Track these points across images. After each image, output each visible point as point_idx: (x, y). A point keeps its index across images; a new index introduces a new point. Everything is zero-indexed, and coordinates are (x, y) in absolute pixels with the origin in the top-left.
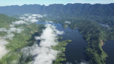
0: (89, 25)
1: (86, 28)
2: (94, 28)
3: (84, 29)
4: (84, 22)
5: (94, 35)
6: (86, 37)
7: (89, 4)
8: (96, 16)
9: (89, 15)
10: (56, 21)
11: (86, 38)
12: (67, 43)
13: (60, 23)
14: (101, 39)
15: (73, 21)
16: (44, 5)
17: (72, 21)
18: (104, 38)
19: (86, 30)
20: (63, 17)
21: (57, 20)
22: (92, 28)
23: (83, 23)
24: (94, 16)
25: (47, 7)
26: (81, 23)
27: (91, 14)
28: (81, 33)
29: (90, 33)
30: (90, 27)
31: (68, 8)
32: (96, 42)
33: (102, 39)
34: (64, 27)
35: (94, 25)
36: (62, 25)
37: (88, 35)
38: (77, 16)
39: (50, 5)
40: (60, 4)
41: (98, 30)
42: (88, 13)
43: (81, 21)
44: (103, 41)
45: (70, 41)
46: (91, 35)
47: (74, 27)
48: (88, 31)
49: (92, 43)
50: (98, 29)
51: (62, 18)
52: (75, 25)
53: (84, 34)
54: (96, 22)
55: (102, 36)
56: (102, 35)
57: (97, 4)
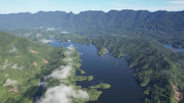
0: (148, 49)
1: (142, 56)
2: (157, 56)
3: (138, 59)
4: (138, 44)
5: (158, 72)
6: (141, 78)
7: (147, 11)
8: (159, 31)
9: (148, 29)
10: (88, 40)
11: (142, 81)
12: (100, 93)
13: (94, 44)
14: (174, 83)
15: (118, 41)
16: (71, 12)
17: (115, 40)
18: (179, 81)
19: (140, 60)
20: (101, 33)
21: (90, 39)
22: (154, 57)
23: (136, 45)
24: (155, 31)
25: (76, 15)
26: (132, 46)
27: (150, 28)
28: (131, 66)
29: (150, 67)
30: (149, 55)
31: (111, 17)
32: (163, 93)
33: (177, 84)
34: (100, 53)
35: (156, 51)
36: (98, 49)
37: (144, 73)
38: (126, 32)
39: (81, 13)
40: (99, 12)
41: (166, 62)
42: (145, 26)
43: (132, 41)
44: (179, 88)
45: (108, 86)
46: (151, 72)
47: (118, 52)
48: (145, 63)
49: (155, 95)
50: (166, 59)
51: (99, 35)
52: (121, 50)
53: (137, 70)
54: (159, 43)
55: (175, 77)
56: (174, 73)
57: (160, 11)
